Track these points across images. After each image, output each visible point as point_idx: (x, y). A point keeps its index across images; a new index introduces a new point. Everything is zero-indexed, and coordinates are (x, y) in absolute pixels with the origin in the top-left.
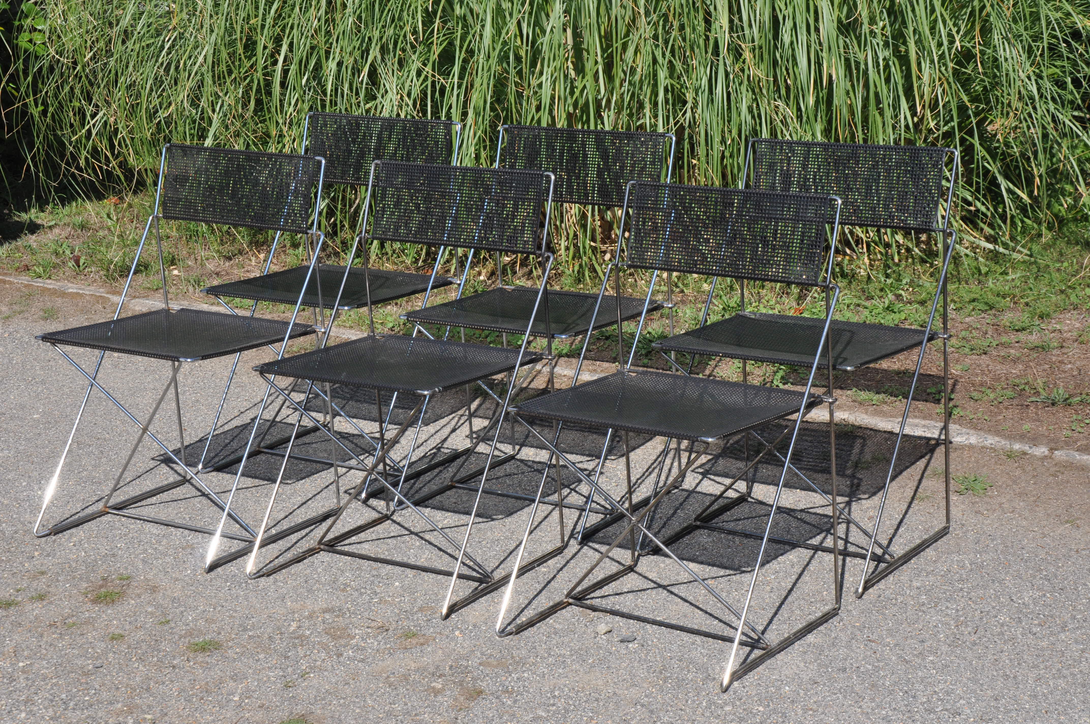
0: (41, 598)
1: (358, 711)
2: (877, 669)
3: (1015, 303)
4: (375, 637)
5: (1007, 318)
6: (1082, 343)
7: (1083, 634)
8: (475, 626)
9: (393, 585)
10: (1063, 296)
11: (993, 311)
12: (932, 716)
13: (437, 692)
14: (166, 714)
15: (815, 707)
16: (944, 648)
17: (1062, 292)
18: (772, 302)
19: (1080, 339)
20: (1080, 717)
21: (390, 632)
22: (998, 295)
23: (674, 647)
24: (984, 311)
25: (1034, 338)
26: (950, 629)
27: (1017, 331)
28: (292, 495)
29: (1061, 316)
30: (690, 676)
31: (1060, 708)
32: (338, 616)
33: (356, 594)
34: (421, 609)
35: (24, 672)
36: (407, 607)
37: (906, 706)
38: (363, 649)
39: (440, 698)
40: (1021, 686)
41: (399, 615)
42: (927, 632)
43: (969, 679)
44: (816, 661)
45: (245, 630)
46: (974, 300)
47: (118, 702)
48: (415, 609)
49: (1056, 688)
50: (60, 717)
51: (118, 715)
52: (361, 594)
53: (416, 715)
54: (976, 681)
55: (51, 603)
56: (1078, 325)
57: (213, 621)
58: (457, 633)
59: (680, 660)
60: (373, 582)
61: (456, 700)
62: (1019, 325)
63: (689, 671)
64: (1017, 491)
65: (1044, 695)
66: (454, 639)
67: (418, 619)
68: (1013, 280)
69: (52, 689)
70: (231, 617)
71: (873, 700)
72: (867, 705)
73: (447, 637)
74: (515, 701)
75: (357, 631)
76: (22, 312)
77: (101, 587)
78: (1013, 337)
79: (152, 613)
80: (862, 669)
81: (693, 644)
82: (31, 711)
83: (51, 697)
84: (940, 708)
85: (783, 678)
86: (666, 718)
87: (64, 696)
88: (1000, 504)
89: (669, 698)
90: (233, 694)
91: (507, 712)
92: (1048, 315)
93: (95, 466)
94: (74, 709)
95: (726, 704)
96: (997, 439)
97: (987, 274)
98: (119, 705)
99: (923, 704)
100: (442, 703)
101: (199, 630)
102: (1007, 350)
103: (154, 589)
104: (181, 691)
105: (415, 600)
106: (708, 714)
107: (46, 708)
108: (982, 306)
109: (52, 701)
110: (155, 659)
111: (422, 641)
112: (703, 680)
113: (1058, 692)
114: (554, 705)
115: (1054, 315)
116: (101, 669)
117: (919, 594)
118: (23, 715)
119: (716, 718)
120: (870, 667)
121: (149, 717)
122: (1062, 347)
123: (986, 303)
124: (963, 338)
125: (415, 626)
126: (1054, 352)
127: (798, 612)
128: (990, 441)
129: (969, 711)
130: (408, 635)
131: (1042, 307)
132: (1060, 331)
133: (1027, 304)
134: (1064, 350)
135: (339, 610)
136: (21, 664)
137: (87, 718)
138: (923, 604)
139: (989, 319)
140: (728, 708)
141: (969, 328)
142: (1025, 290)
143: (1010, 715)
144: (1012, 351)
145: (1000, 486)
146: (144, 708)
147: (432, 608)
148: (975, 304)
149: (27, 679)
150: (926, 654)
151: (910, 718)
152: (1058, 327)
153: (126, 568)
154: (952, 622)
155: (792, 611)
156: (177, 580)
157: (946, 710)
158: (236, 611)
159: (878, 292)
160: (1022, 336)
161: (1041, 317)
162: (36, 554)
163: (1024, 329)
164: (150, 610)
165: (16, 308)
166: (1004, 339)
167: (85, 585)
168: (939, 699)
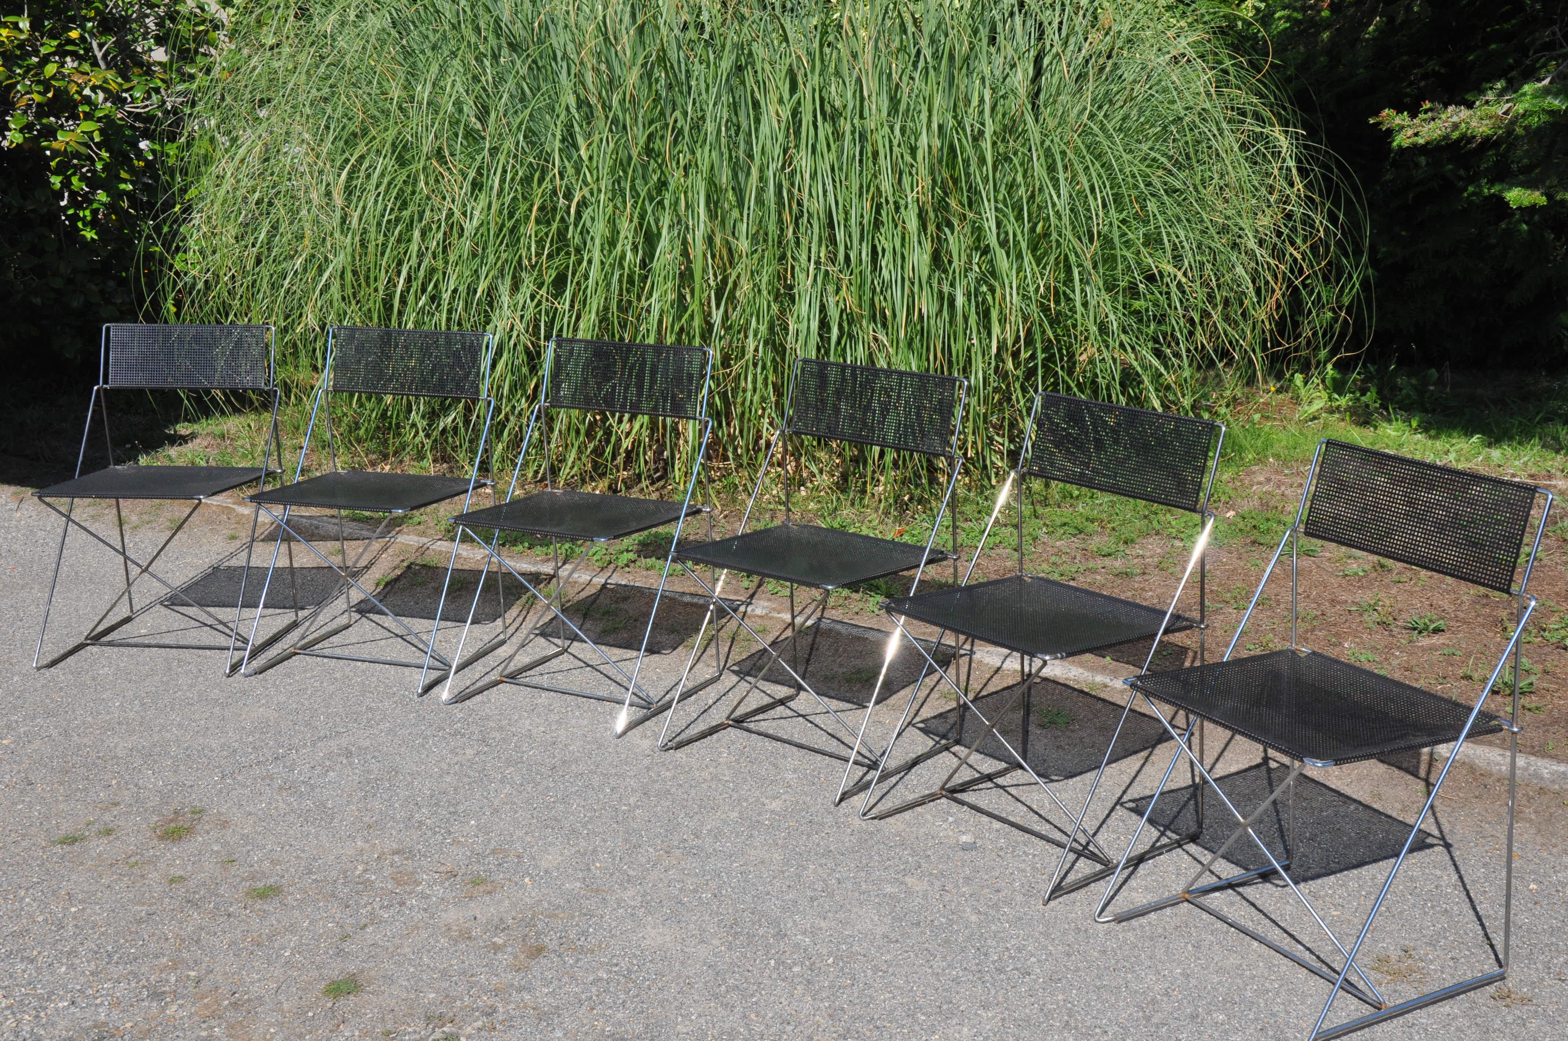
0: (109, 832)
1: (412, 970)
2: (951, 922)
3: (1103, 527)
4: (442, 883)
5: (1094, 543)
6: (1162, 570)
7: (1153, 881)
8: (546, 872)
9: (468, 823)
10: (1146, 521)
11: (1082, 536)
12: (1002, 976)
13: (497, 948)
14: (211, 972)
15: (884, 968)
16: (1019, 898)
17: (1145, 517)
18: (875, 523)
19: (1161, 566)
20: (1146, 974)
21: (458, 878)
22: (1087, 519)
23: (748, 898)
24: (1074, 536)
25: (1118, 564)
26: (1026, 876)
27: (1104, 556)
28: (381, 720)
29: (1145, 541)
30: (761, 932)
31: (1128, 965)
32: (407, 859)
33: (429, 833)
34: (493, 852)
35: (75, 918)
36: (478, 849)
37: (977, 964)
38: (428, 897)
39: (500, 955)
40: (1091, 941)
41: (470, 858)
42: (1003, 880)
43: (1041, 933)
44: (890, 913)
45: (310, 873)
46: (1065, 524)
47: (164, 955)
48: (488, 851)
49: (1125, 941)
50: (101, 972)
51: (161, 971)
52: (435, 833)
53: (472, 976)
54: (1046, 935)
55: (117, 838)
56: (1159, 551)
57: (279, 862)
58: (527, 880)
59: (753, 913)
60: (448, 820)
61: (516, 957)
62: (1106, 550)
63: (760, 926)
64: (1098, 724)
65: (1113, 950)
66: (523, 886)
67: (489, 863)
68: (1101, 505)
69: (99, 938)
70: (298, 857)
71: (944, 958)
72: (938, 964)
73: (516, 884)
74: (578, 960)
75: (425, 877)
76: (151, 521)
77: (172, 821)
78: (1100, 562)
79: (217, 852)
80: (936, 923)
81: (768, 894)
82: (72, 964)
83: (96, 949)
84: (1011, 967)
85: (856, 933)
86: (732, 981)
87: (109, 948)
88: (1081, 739)
89: (738, 957)
90: (284, 948)
91: (567, 973)
92: (1132, 541)
93: (191, 686)
94: (117, 963)
95: (795, 964)
96: (1081, 670)
97: (1077, 497)
98: (165, 960)
99: (994, 962)
100: (501, 962)
101: (263, 873)
102: (1093, 576)
103: (225, 825)
104: (232, 943)
105: (489, 841)
106: (775, 976)
107: (88, 961)
108: (1072, 531)
109: (96, 953)
110: (212, 905)
111: (489, 888)
112: (774, 936)
113: (1127, 947)
114: (617, 965)
115: (1138, 541)
116: (154, 917)
117: (998, 838)
118: (63, 969)
119: (783, 980)
120: (944, 920)
121: (193, 974)
122: (1144, 573)
123: (1076, 528)
124: (1054, 564)
125: (485, 871)
126: (1137, 579)
127: (876, 858)
128: (1073, 673)
129: (1039, 971)
130: (477, 882)
131: (1126, 532)
132: (1143, 557)
133: (1113, 529)
134: (1146, 577)
135: (410, 852)
136: (73, 910)
137: (129, 973)
138: (1001, 849)
139: (1077, 542)
140: (796, 969)
141: (1059, 553)
142: (1111, 515)
143: (1079, 974)
144: (1098, 577)
145: (1081, 720)
146: (191, 963)
147: (505, 850)
148: (1066, 528)
149: (76, 926)
150: (1001, 904)
151: (980, 979)
152: (1141, 552)
153: (201, 800)
154: (1028, 869)
155: (871, 857)
156: (250, 814)
157: (1017, 969)
158: (303, 851)
159: (976, 515)
160: (1107, 562)
161: (1126, 543)
162: (114, 782)
163: (1110, 555)
164: (216, 849)
165: (146, 517)
166: (1091, 564)
167: (156, 818)
168: (1011, 957)
